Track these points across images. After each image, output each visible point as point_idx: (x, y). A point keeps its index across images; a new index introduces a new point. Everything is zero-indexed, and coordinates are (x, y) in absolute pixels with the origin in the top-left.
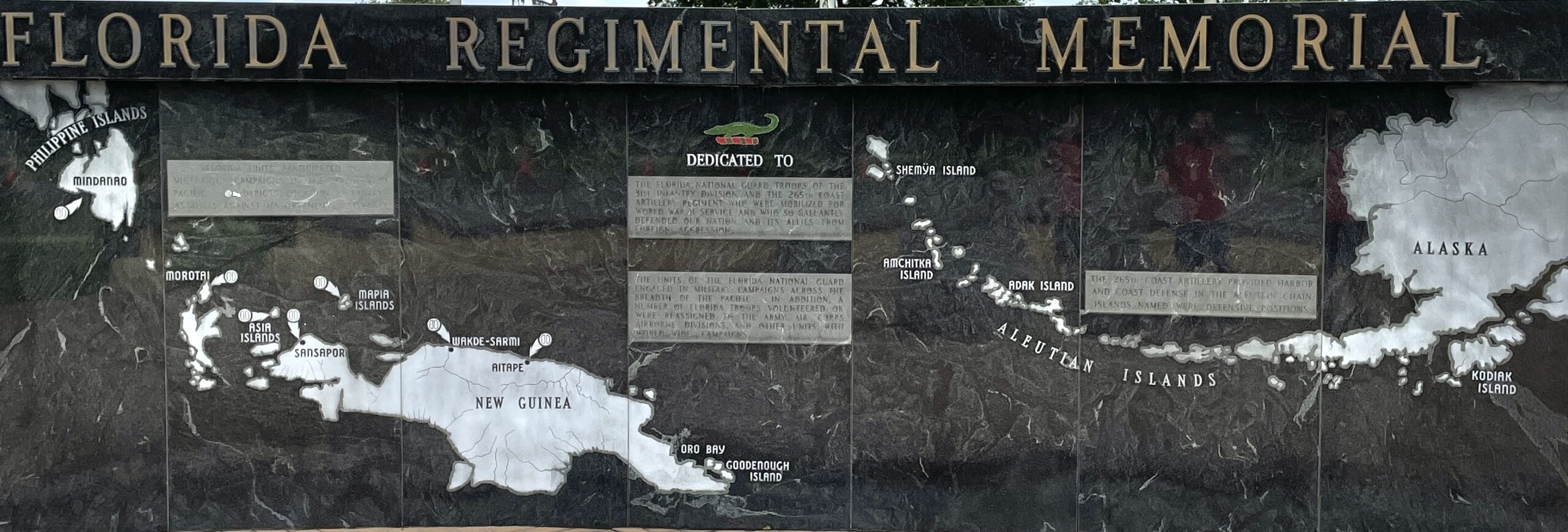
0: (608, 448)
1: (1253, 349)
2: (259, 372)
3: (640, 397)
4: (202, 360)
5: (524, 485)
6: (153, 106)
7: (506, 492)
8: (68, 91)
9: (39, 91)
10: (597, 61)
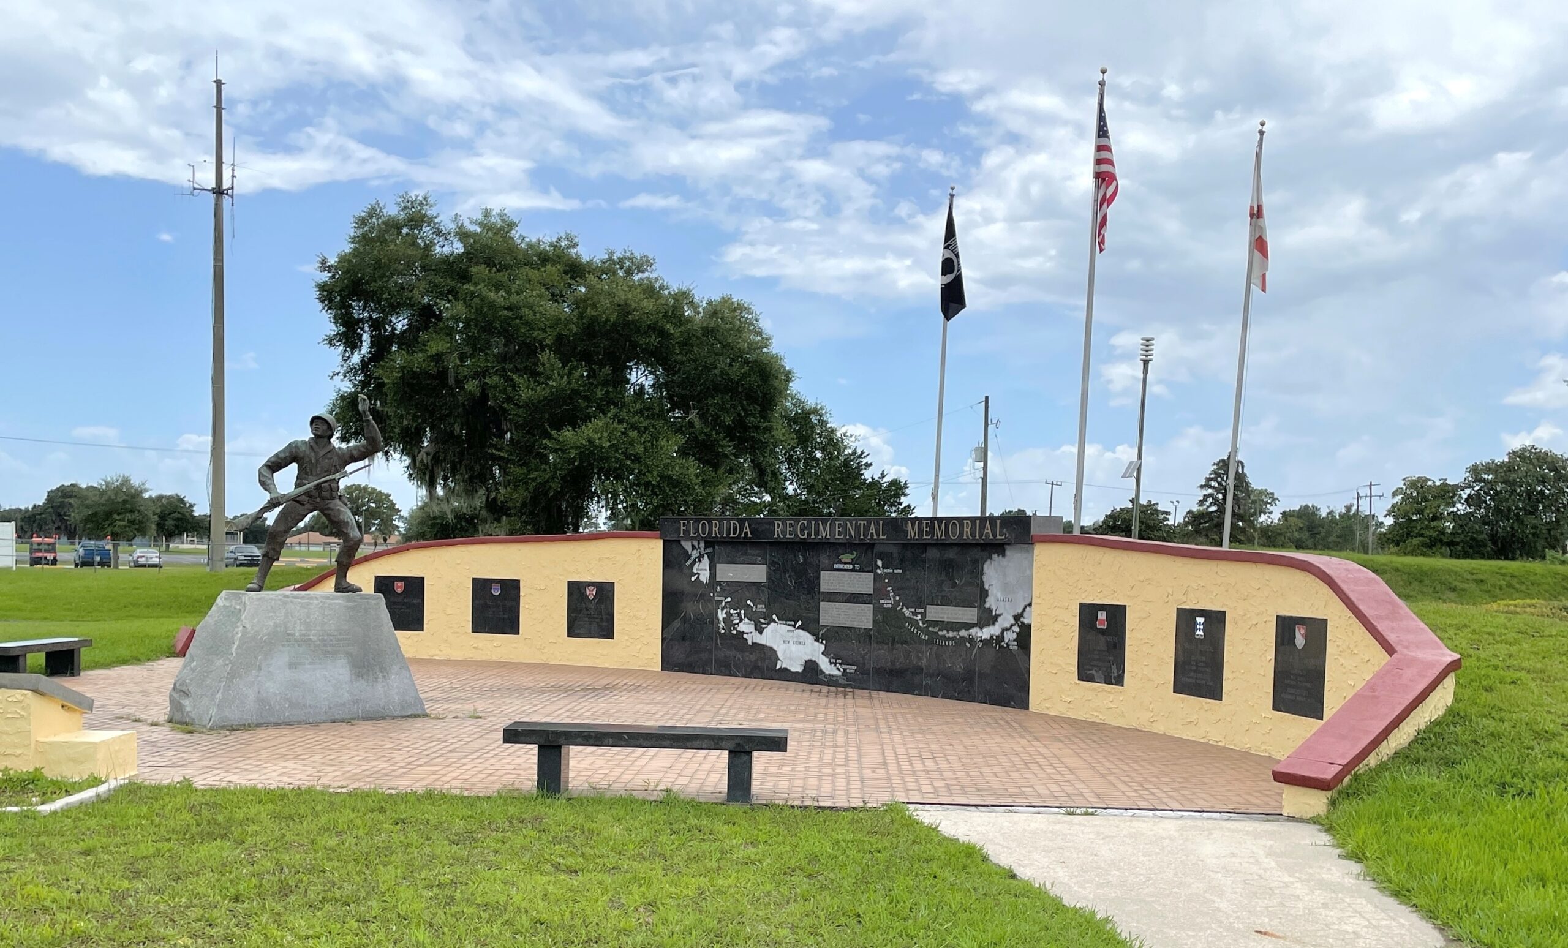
0: (814, 659)
1: (963, 633)
2: (735, 629)
3: (822, 643)
4: (722, 624)
5: (793, 669)
6: (714, 548)
7: (789, 671)
8: (696, 543)
9: (689, 543)
10: (809, 534)
